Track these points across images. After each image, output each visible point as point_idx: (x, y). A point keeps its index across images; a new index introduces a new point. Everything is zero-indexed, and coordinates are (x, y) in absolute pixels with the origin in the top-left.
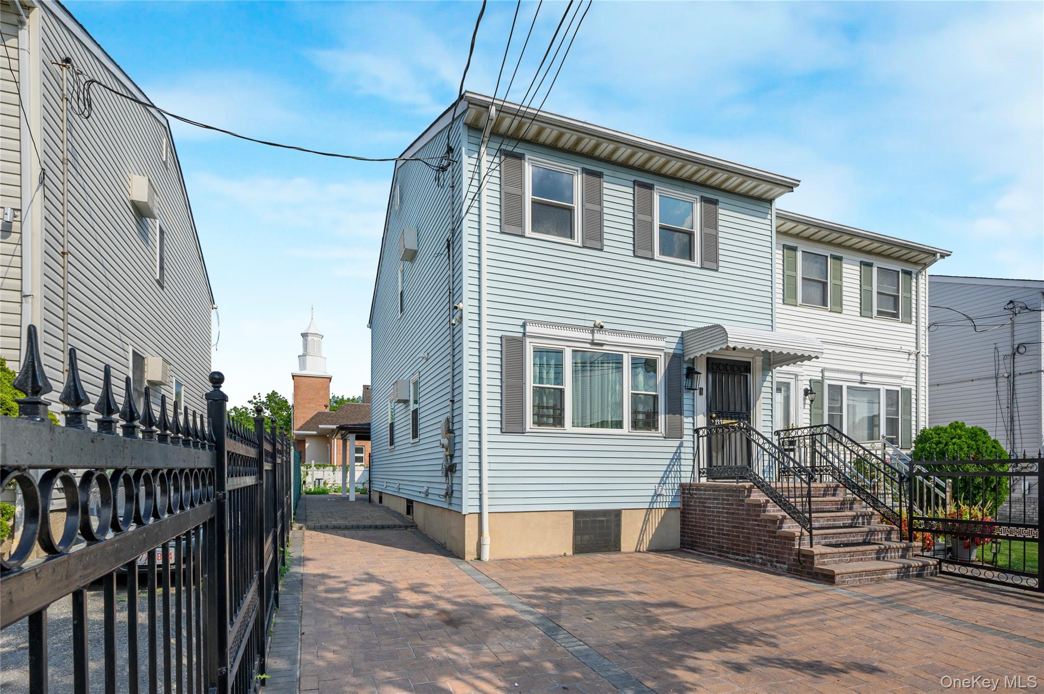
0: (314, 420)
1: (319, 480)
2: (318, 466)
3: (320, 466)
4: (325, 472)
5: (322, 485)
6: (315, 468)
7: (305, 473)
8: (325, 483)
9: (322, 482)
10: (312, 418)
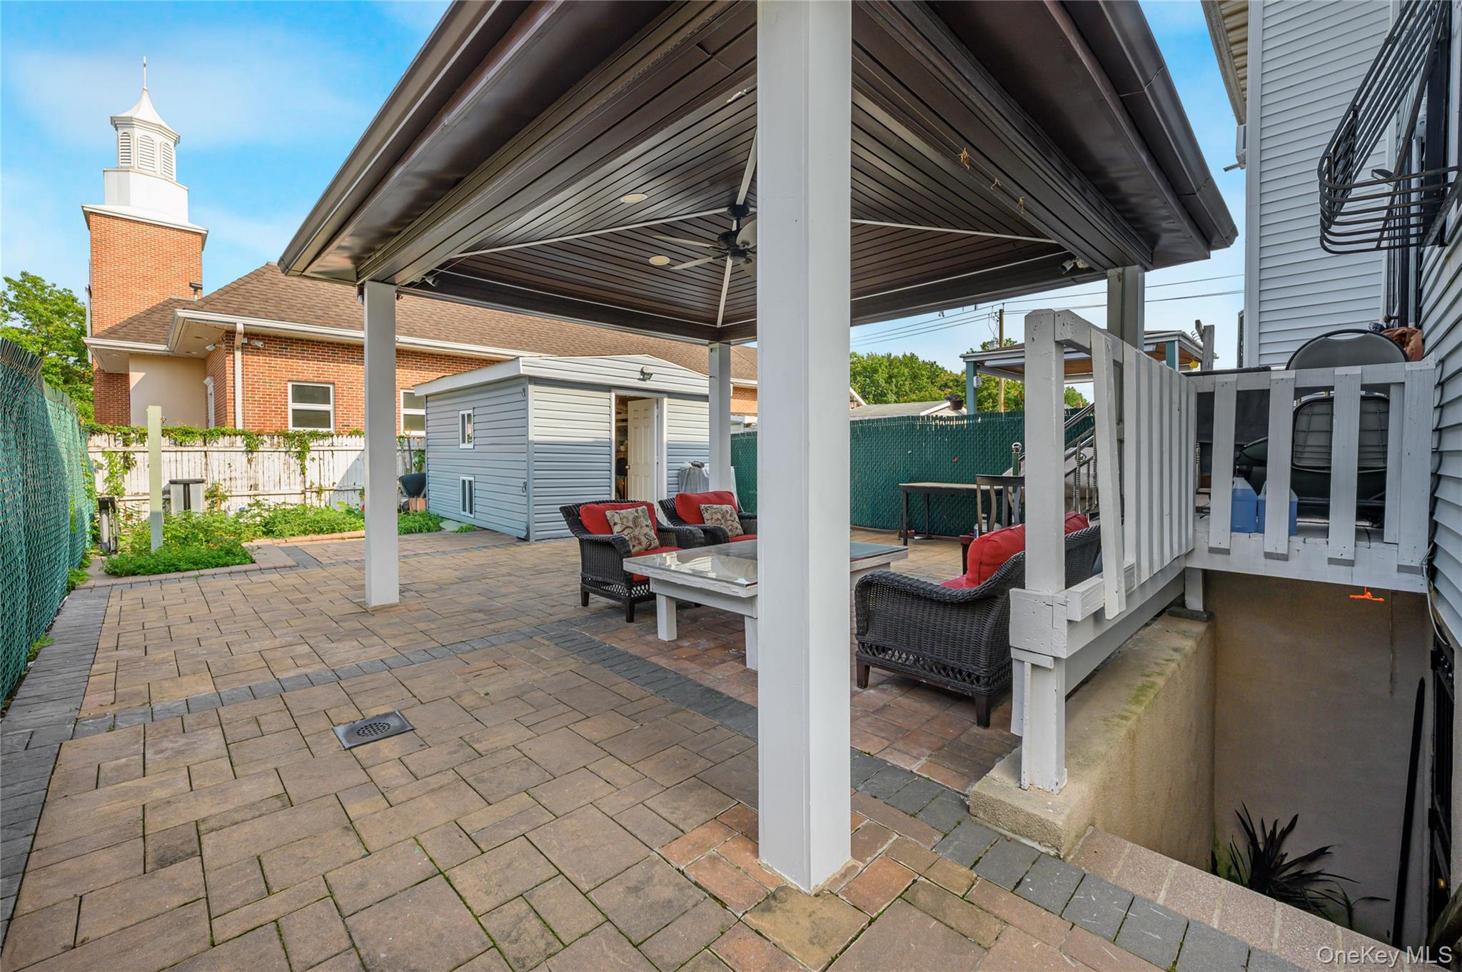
0: (156, 317)
1: (186, 484)
2: (178, 435)
3: (187, 433)
4: (214, 457)
5: (200, 506)
6: (165, 442)
7: (119, 460)
8: (214, 496)
9: (198, 493)
10: (151, 312)
